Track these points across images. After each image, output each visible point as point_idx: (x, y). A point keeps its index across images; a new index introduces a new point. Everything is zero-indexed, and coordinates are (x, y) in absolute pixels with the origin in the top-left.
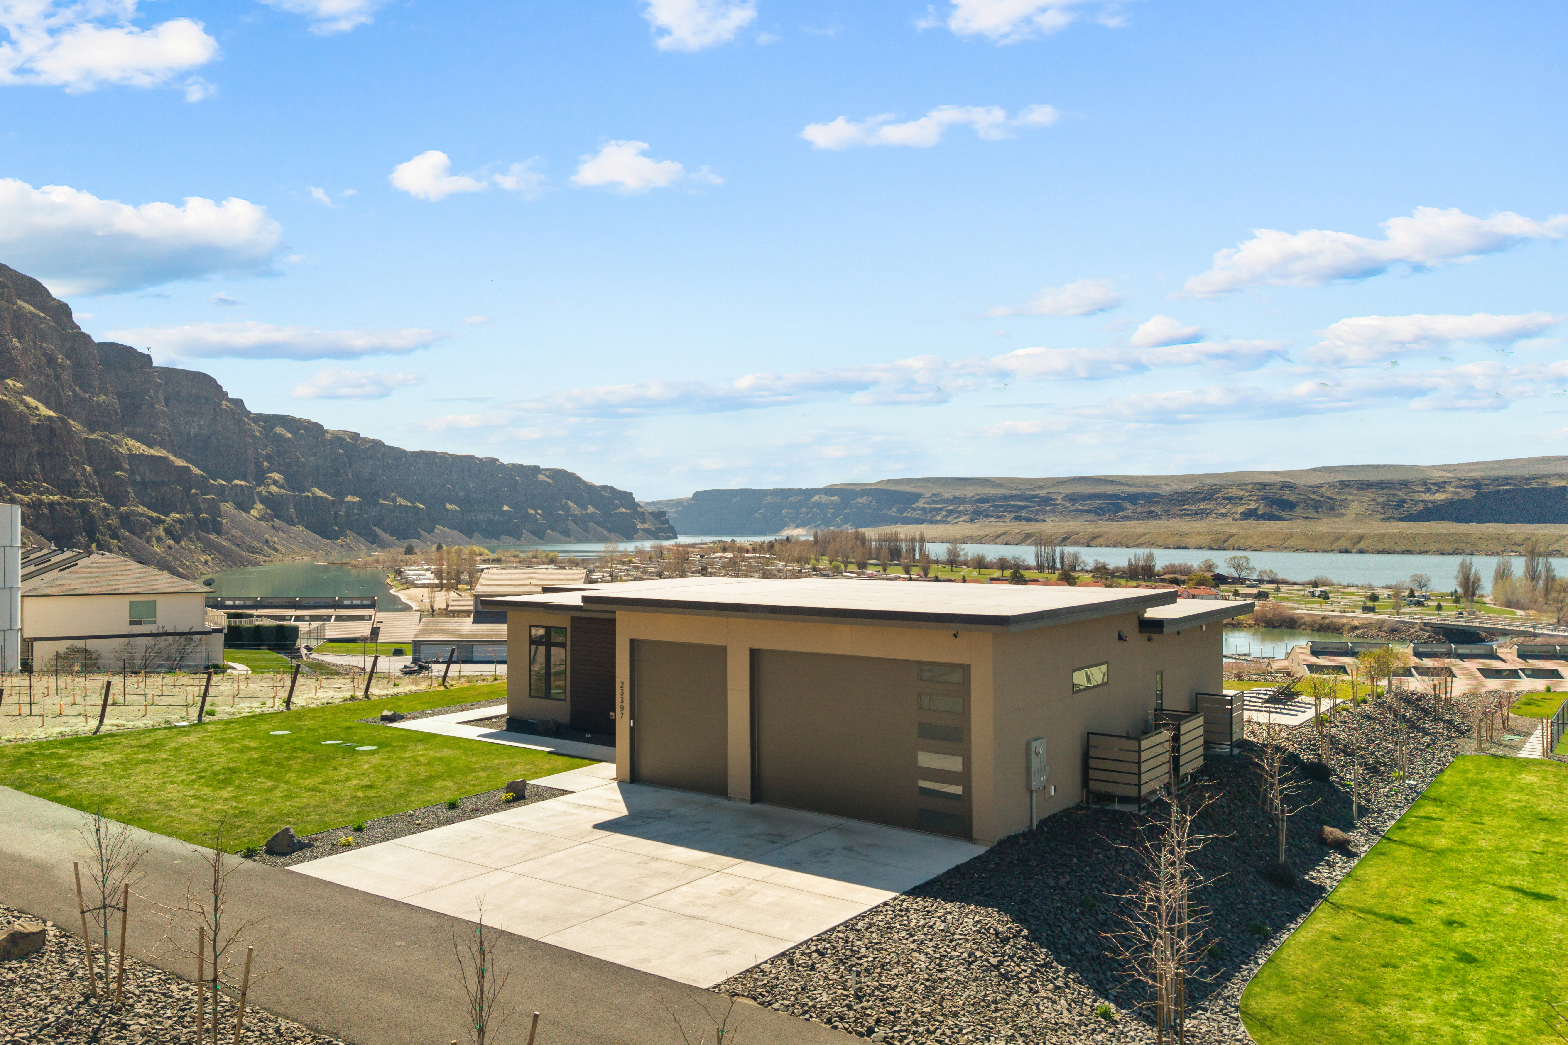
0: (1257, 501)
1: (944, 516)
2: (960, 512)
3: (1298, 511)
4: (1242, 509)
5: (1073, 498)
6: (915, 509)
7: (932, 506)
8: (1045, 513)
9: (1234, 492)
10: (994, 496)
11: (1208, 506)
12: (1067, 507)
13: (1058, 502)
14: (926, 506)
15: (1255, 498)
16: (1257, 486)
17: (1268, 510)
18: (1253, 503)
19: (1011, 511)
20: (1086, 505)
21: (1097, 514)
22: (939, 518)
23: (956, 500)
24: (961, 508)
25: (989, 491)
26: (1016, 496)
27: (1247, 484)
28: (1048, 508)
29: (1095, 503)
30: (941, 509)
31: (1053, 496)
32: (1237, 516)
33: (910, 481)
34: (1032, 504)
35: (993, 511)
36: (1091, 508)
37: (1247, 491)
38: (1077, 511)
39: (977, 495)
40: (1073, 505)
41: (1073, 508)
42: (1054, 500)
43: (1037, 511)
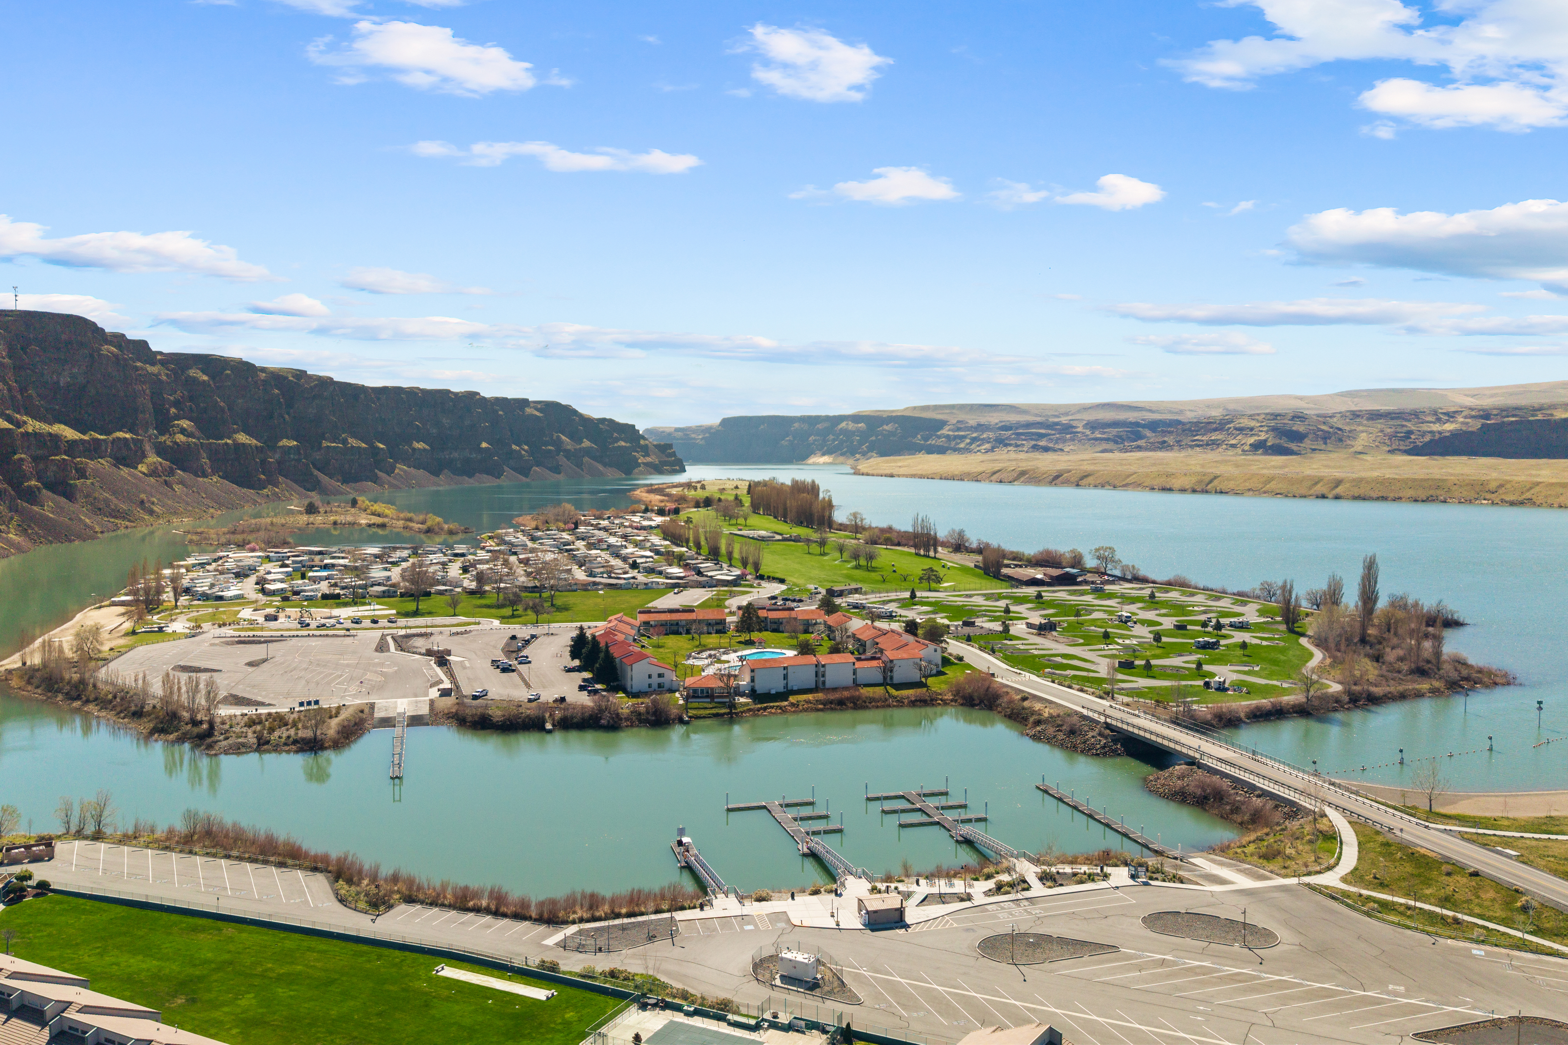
0: (1267, 432)
1: (967, 444)
2: (983, 439)
3: (1307, 443)
4: (1252, 440)
5: (1093, 426)
6: (939, 437)
7: (956, 433)
8: (1064, 441)
9: (1245, 422)
10: (1018, 423)
11: (1220, 437)
12: (1087, 435)
13: (1078, 430)
14: (951, 433)
15: (1265, 429)
16: (1268, 417)
17: (1277, 441)
18: (1263, 434)
19: (1032, 439)
20: (1104, 433)
21: (1116, 442)
22: (962, 445)
23: (980, 427)
24: (985, 436)
25: (1013, 418)
26: (1038, 423)
27: (1258, 415)
28: (1068, 436)
29: (1114, 431)
30: (964, 437)
31: (1074, 423)
32: (1247, 448)
33: (936, 408)
34: (1053, 432)
35: (1014, 439)
36: (1110, 436)
37: (1258, 421)
38: (1096, 439)
39: (1001, 422)
40: (1092, 433)
41: (1093, 436)
42: (1076, 427)
43: (1058, 439)
